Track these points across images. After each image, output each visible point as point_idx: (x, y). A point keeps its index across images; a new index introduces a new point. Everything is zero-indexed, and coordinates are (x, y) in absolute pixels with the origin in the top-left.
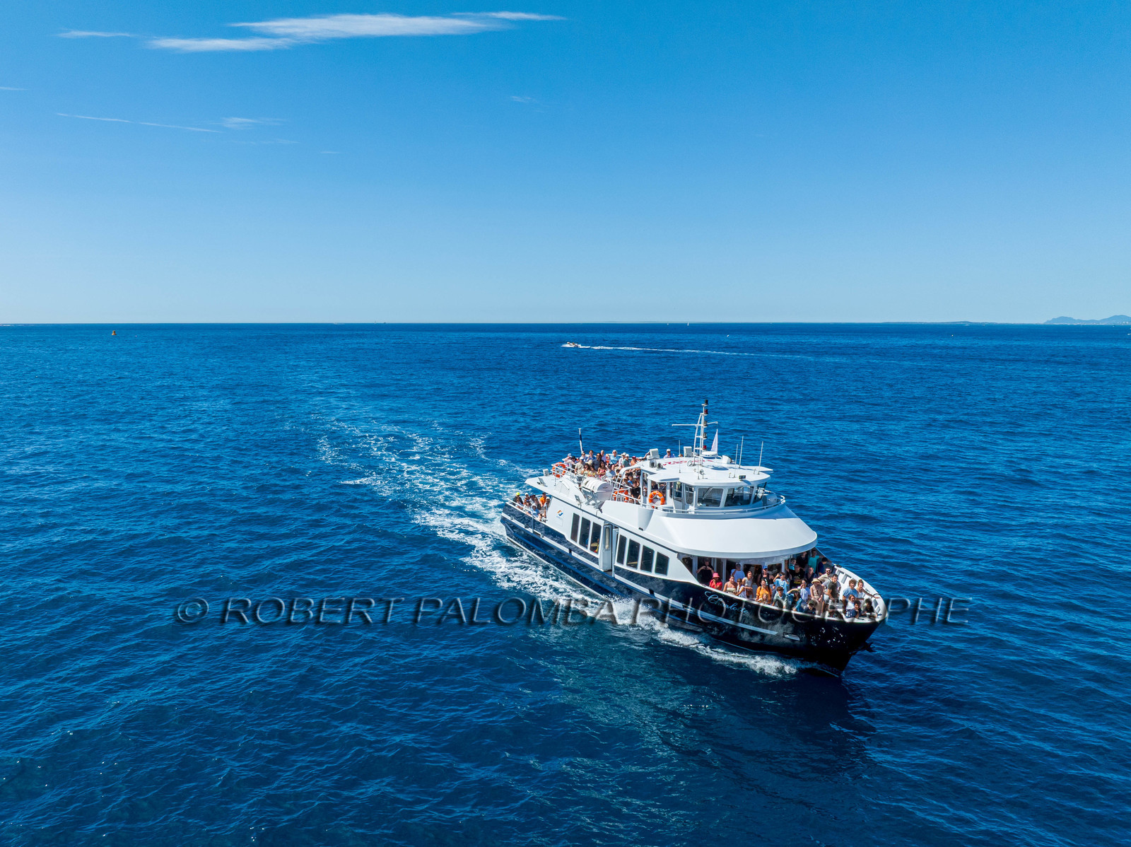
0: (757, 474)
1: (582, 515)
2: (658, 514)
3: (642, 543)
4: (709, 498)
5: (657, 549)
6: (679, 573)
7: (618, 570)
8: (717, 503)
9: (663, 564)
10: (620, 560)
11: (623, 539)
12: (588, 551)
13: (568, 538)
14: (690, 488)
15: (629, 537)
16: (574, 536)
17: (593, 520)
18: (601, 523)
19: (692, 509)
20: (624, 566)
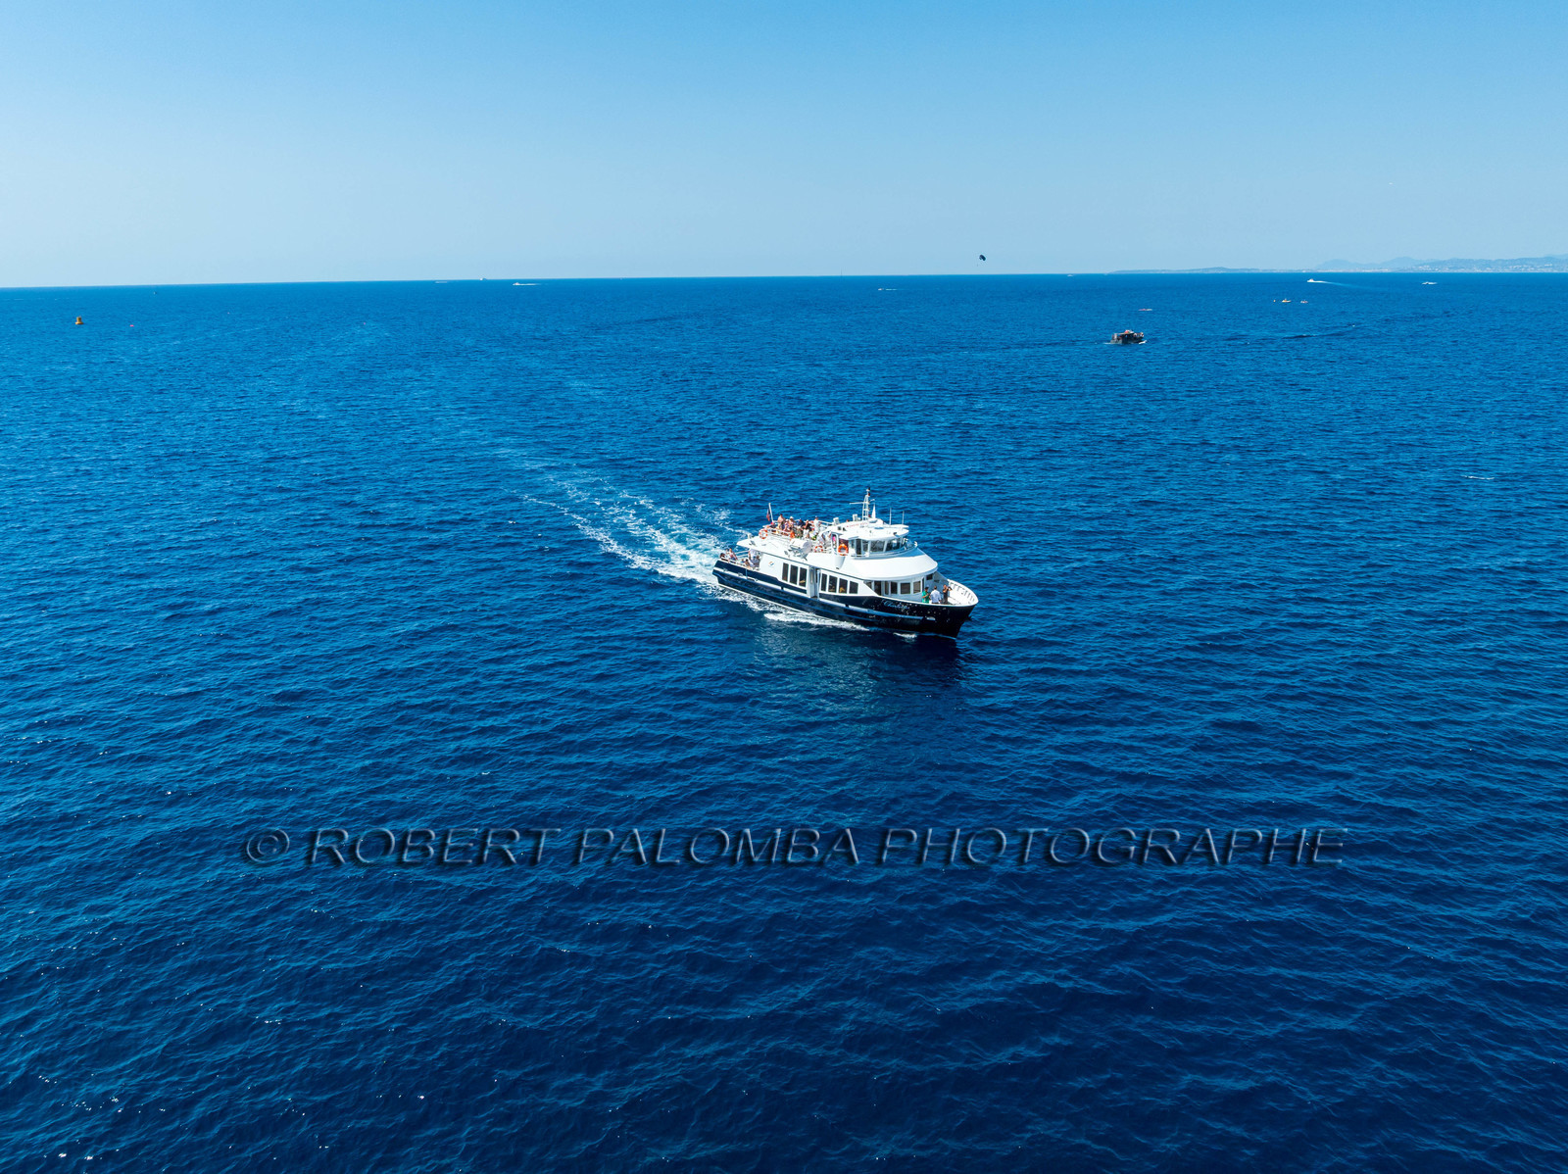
0: (901, 530)
1: (790, 563)
2: (848, 557)
3: (839, 577)
4: (876, 547)
5: (849, 580)
6: (865, 591)
7: (822, 596)
8: (881, 549)
9: (854, 587)
10: (824, 588)
11: (825, 576)
12: (798, 586)
13: (780, 579)
14: (866, 542)
15: (829, 574)
16: (785, 576)
17: (799, 566)
18: (807, 568)
19: (867, 554)
20: (827, 592)
